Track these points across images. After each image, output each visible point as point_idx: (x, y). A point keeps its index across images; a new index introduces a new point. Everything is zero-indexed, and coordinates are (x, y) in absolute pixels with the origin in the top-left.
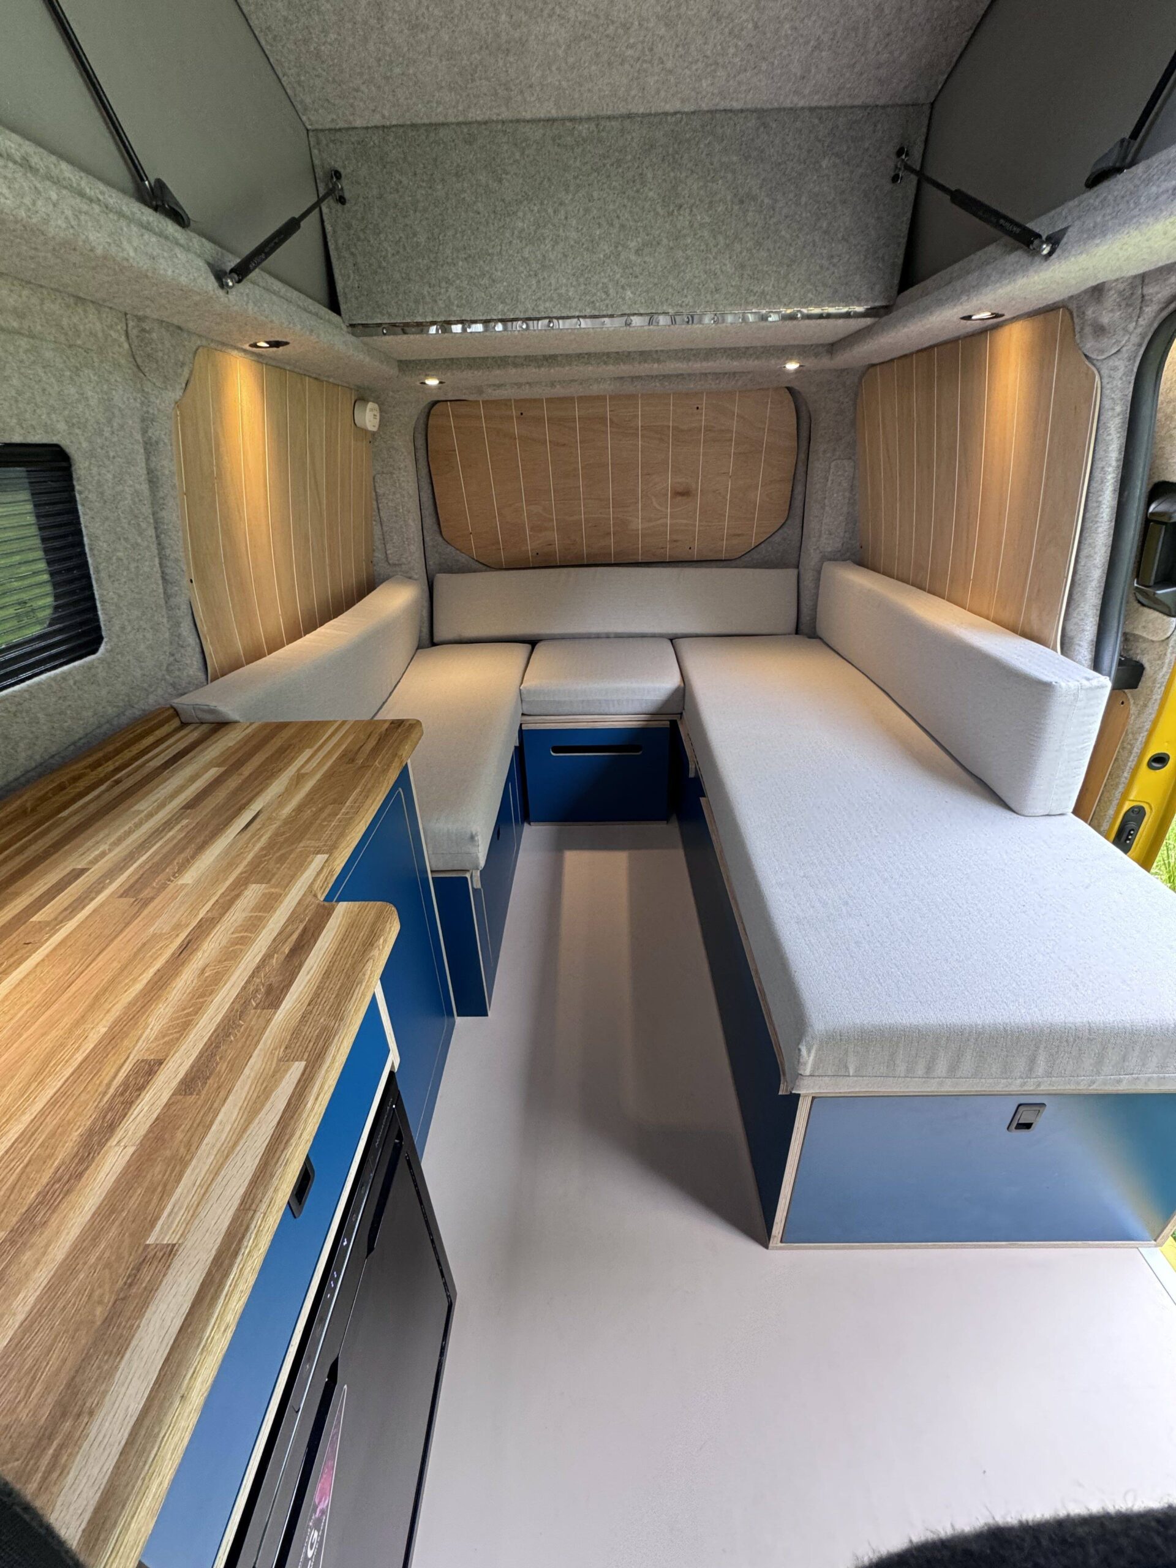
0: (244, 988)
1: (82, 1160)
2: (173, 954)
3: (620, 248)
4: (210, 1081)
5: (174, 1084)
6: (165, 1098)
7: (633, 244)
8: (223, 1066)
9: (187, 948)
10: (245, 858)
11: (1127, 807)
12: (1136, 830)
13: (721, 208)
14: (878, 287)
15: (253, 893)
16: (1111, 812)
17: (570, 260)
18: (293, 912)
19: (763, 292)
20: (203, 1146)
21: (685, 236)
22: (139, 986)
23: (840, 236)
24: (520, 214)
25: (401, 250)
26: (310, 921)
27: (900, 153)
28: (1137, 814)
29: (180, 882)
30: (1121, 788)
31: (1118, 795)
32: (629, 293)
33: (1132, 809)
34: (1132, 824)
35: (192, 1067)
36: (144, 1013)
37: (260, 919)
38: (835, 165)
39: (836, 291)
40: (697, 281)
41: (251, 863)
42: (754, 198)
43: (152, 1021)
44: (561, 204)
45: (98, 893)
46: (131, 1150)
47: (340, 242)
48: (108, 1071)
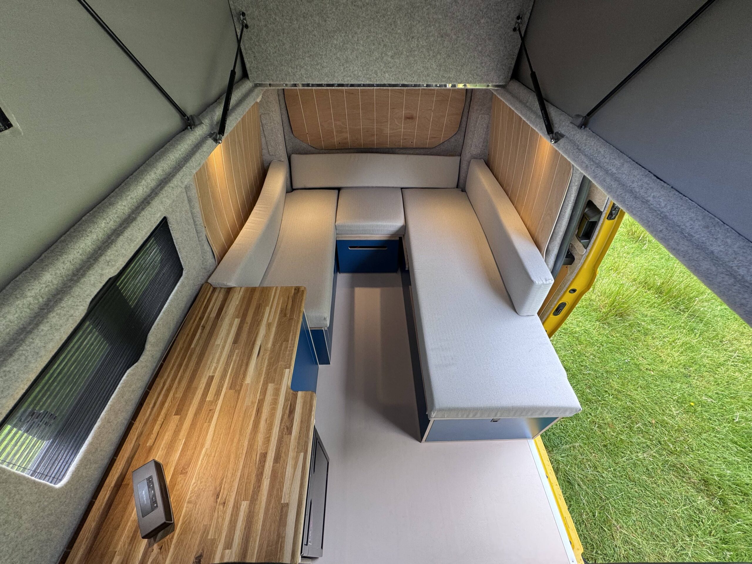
0: (280, 427)
1: (258, 483)
2: (255, 414)
3: (383, 55)
4: (281, 459)
5: (272, 460)
6: (272, 464)
7: (390, 54)
8: (283, 455)
9: (259, 411)
10: (263, 371)
11: (560, 302)
12: (562, 310)
13: (432, 39)
14: (502, 77)
15: (271, 387)
16: (555, 302)
17: (359, 59)
18: (285, 397)
19: (449, 77)
20: (286, 478)
21: (414, 51)
22: (250, 426)
23: (486, 54)
24: (335, 37)
25: (277, 52)
26: (292, 400)
27: (518, 18)
28: (563, 305)
29: (246, 382)
30: (560, 296)
31: (558, 298)
32: (387, 75)
33: (562, 303)
34: (561, 308)
35: (275, 455)
36: (256, 437)
37: (277, 399)
38: (487, 22)
39: (482, 78)
40: (419, 71)
41: (266, 373)
42: (448, 35)
43: (259, 438)
44: (356, 33)
45: (222, 387)
46: (269, 479)
47: (247, 46)
48: (254, 456)
